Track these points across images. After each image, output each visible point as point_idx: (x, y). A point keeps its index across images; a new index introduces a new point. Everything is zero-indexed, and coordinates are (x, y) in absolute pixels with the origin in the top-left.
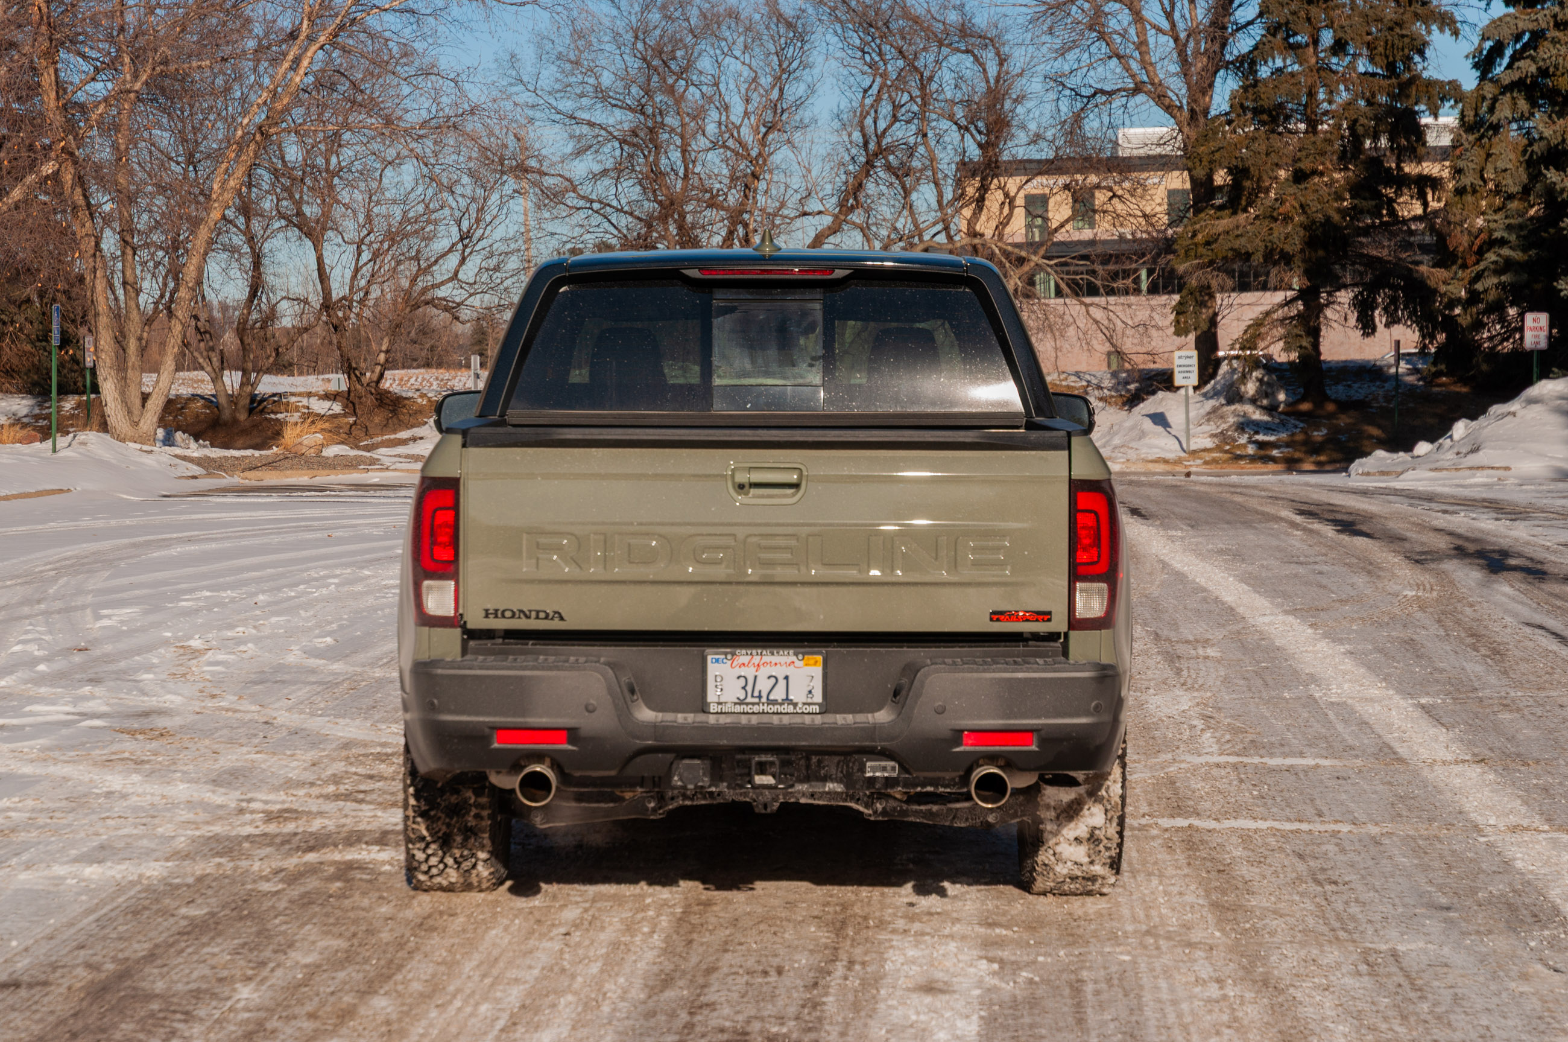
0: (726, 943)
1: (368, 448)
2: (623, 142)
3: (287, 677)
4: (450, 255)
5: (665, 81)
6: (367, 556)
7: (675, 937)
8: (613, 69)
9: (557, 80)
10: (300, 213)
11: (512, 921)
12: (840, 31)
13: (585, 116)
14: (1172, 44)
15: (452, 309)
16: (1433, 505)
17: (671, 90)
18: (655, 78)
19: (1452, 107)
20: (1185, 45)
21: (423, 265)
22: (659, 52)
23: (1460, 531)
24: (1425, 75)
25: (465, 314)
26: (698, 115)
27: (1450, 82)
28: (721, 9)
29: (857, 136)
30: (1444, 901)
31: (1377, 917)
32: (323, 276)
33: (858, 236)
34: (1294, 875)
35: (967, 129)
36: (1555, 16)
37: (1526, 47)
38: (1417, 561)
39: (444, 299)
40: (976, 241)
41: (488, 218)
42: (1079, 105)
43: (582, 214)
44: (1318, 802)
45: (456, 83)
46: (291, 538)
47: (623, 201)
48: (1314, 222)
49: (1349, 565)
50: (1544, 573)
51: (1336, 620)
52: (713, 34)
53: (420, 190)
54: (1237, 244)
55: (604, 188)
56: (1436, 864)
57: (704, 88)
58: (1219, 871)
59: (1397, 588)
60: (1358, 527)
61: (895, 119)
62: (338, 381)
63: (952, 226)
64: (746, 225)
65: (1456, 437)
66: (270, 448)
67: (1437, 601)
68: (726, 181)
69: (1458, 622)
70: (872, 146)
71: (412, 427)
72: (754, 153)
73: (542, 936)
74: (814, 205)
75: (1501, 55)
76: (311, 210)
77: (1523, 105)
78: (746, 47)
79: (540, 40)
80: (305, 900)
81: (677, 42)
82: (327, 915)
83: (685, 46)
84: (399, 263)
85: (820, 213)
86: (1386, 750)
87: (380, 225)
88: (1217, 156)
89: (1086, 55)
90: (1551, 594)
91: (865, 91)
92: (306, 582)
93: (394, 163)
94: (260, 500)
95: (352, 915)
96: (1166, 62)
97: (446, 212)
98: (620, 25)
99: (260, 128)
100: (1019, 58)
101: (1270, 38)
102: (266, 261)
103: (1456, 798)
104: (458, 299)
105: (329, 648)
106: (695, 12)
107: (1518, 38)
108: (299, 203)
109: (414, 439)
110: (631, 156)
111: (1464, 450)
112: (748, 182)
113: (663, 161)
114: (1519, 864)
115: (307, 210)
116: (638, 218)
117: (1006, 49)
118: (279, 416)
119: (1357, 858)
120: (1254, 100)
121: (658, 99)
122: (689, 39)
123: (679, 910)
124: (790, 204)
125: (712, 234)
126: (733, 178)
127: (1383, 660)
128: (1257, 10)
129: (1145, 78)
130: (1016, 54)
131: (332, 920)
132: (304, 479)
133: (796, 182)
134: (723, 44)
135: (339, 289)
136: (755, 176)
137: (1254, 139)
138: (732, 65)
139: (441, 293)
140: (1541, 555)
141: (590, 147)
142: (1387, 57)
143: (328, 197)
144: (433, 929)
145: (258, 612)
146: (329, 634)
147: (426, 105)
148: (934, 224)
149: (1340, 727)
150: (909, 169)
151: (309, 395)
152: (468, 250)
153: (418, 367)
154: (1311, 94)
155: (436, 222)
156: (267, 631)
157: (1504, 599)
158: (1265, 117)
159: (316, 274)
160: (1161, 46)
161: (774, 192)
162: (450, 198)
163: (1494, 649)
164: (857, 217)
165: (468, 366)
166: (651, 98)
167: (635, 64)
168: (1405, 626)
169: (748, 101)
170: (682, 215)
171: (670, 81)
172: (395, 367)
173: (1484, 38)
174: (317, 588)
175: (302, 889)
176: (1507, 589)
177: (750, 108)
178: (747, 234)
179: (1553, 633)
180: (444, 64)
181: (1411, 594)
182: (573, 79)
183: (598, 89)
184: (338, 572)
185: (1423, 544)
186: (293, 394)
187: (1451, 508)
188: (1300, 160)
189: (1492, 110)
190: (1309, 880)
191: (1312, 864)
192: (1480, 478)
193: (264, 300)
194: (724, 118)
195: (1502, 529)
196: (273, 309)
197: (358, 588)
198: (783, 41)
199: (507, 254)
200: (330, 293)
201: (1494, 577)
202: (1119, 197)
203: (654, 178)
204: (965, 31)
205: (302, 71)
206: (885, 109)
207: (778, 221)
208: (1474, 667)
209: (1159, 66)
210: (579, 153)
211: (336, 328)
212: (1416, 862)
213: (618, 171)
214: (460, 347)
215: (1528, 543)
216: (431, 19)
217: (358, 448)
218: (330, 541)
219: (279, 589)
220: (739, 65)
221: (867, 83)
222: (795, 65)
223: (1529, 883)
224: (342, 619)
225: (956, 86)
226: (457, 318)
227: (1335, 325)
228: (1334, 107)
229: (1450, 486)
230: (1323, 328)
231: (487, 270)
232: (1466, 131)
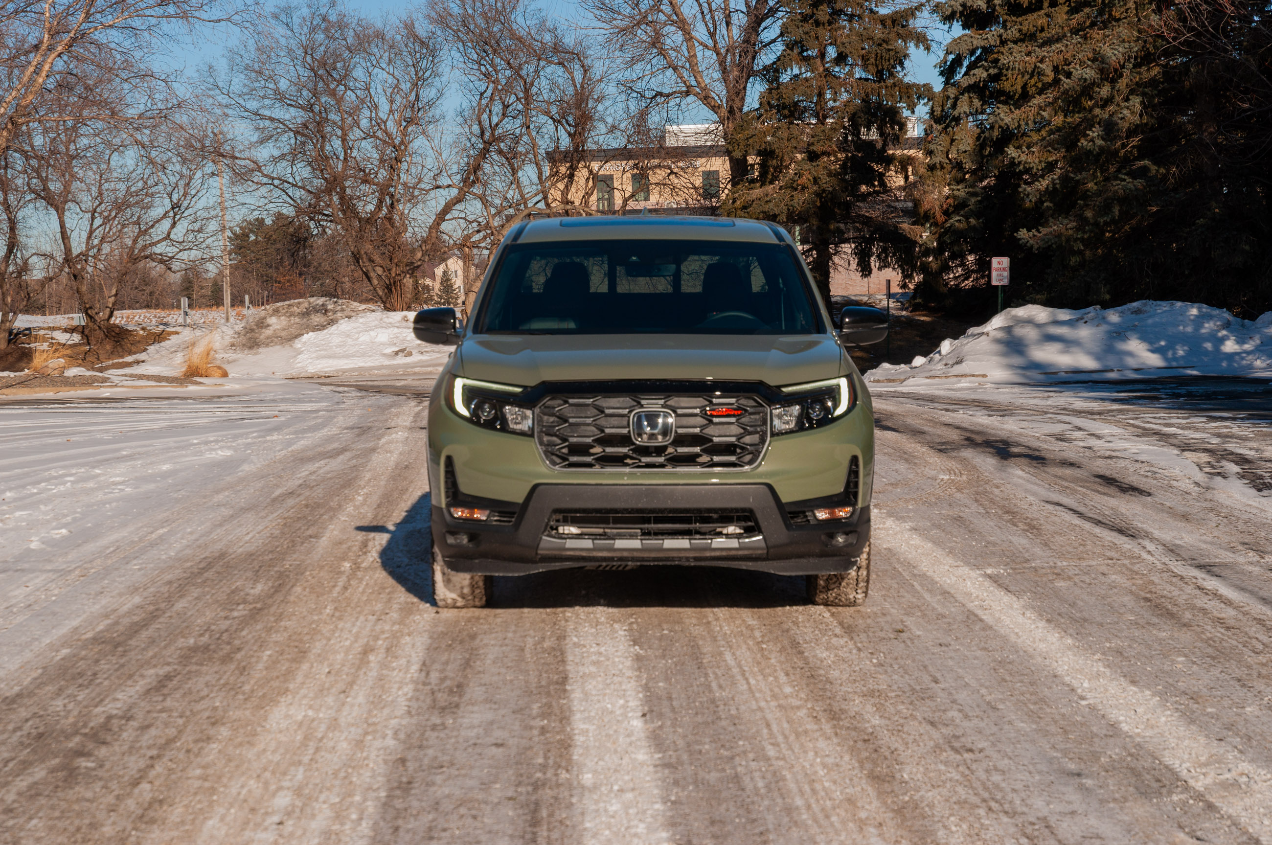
0: (430, 829)
1: (101, 370)
2: (296, 133)
3: (26, 566)
4: (164, 221)
5: (328, 86)
6: (99, 458)
7: (382, 824)
8: (288, 76)
9: (245, 85)
10: (46, 189)
11: (228, 810)
12: (461, 48)
13: (267, 113)
14: (715, 57)
15: (165, 261)
16: (936, 405)
17: (333, 93)
18: (321, 84)
19: (924, 104)
20: (725, 57)
21: (143, 228)
22: (323, 64)
23: (964, 425)
24: (906, 80)
25: (176, 266)
26: (354, 112)
27: (924, 85)
28: (371, 32)
29: (476, 128)
30: (1072, 766)
31: (1019, 786)
32: (65, 236)
33: (478, 204)
34: (932, 743)
35: (559, 122)
36: (1000, 36)
37: (979, 59)
38: (940, 451)
39: (160, 254)
40: (569, 207)
41: (193, 192)
42: (644, 104)
43: (264, 190)
44: (930, 668)
45: (166, 82)
46: (36, 442)
47: (297, 178)
48: (824, 191)
49: (890, 455)
50: (1044, 459)
51: (893, 501)
52: (365, 51)
53: (140, 171)
54: (766, 208)
55: (282, 169)
56: (1053, 729)
57: (359, 92)
58: (865, 741)
59: (933, 473)
60: (884, 423)
61: (504, 115)
62: (78, 319)
63: (549, 196)
64: (392, 196)
65: (944, 352)
66: (22, 370)
67: (969, 482)
68: (376, 163)
69: (992, 501)
70: (487, 135)
71: (135, 353)
72: (397, 142)
73: (257, 825)
74: (444, 181)
75: (961, 65)
76: (55, 186)
77: (977, 103)
78: (390, 60)
79: (232, 55)
80: (33, 792)
81: (337, 57)
82: (53, 808)
83: (344, 60)
84: (124, 226)
85: (449, 186)
86: (972, 617)
87: (108, 197)
88: (751, 141)
89: (649, 66)
90: (1056, 476)
91: (482, 94)
92: (47, 480)
93: (119, 149)
94: (13, 412)
95: (76, 807)
96: (710, 71)
97: (160, 187)
98: (293, 43)
99: (11, 118)
100: (598, 69)
101: (789, 51)
102: (19, 226)
103: (1047, 662)
104: (170, 255)
105: (64, 539)
106: (351, 33)
107: (972, 52)
108: (44, 181)
109: (138, 362)
110: (303, 144)
111: (951, 362)
112: (393, 164)
113: (328, 147)
114: (1125, 727)
115: (52, 186)
116: (309, 191)
117: (588, 62)
118: (32, 345)
119: (982, 725)
120: (778, 100)
121: (323, 100)
122: (346, 54)
123: (383, 794)
124: (426, 180)
125: (367, 203)
126: (382, 161)
127: (943, 535)
128: (778, 32)
129: (694, 83)
130: (597, 65)
131: (57, 814)
132: (50, 394)
133: (430, 162)
134: (373, 58)
135: (78, 246)
136: (398, 160)
137: (778, 128)
138: (380, 75)
139: (158, 249)
140: (1035, 444)
141: (272, 136)
142: (877, 66)
143: (68, 176)
144: (153, 821)
145: (5, 508)
146: (64, 526)
147: (143, 101)
148: (536, 195)
149: (927, 596)
150: (516, 153)
151: (53, 329)
152: (178, 217)
153: (141, 308)
154: (820, 95)
155: (152, 195)
156: (11, 524)
157: (1021, 481)
158: (786, 112)
159: (59, 236)
160: (706, 59)
161: (413, 171)
162: (164, 177)
163: (1029, 524)
164: (477, 189)
165: (179, 307)
166: (318, 99)
167: (306, 73)
168: (950, 505)
169: (392, 102)
170: (343, 189)
171: (332, 86)
172: (123, 308)
173: (948, 53)
174: (56, 485)
175: (30, 780)
176: (1020, 472)
177: (394, 107)
178: (392, 204)
179: (1071, 510)
180: (156, 68)
181: (946, 477)
182: (257, 85)
183: (277, 91)
184: (74, 471)
185: (939, 436)
186: (41, 328)
187: (951, 407)
188: (813, 144)
189: (954, 106)
190: (948, 749)
191: (944, 730)
192: (964, 383)
193: (19, 255)
194: (374, 115)
195: (996, 423)
196: (26, 262)
197: (91, 485)
198: (418, 55)
199: (208, 219)
200: (70, 250)
201: (1005, 463)
202: (676, 174)
203: (320, 162)
204: (557, 48)
205: (44, 74)
206: (497, 108)
207: (417, 192)
208: (1020, 541)
209: (705, 73)
210: (262, 142)
211: (75, 276)
212: (1034, 726)
213: (293, 156)
214: (173, 292)
215: (1021, 434)
216: (146, 34)
217: (93, 369)
218: (69, 445)
219: (24, 487)
220: (385, 75)
221: (482, 89)
222: (427, 74)
223: (1139, 745)
224: (76, 512)
225: (551, 90)
226: (170, 269)
227: (840, 269)
228: (838, 104)
229: (944, 390)
230: (832, 271)
231: (193, 231)
232: (936, 122)
